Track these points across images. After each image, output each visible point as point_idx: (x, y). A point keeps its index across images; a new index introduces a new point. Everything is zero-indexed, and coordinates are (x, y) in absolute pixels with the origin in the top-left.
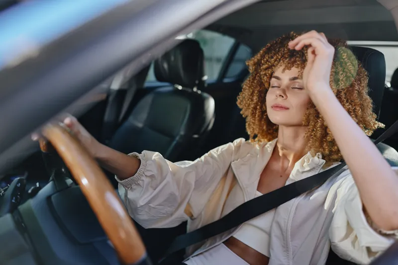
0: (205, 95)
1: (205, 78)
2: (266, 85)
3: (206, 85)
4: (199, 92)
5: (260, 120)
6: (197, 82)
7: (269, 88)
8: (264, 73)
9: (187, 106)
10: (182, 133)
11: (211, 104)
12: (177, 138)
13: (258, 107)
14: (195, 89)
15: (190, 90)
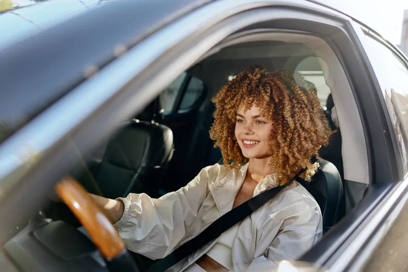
0: (163, 126)
1: (162, 111)
2: (233, 120)
3: (163, 118)
4: (157, 124)
5: (232, 149)
6: (155, 115)
7: (235, 122)
8: (229, 111)
9: (147, 138)
10: (144, 165)
11: (169, 135)
12: (139, 171)
13: (229, 139)
14: (153, 122)
15: (148, 123)
